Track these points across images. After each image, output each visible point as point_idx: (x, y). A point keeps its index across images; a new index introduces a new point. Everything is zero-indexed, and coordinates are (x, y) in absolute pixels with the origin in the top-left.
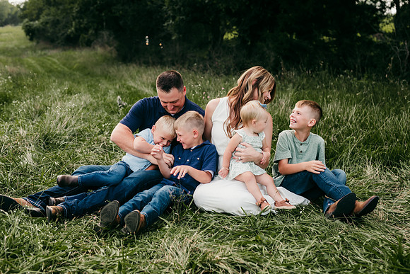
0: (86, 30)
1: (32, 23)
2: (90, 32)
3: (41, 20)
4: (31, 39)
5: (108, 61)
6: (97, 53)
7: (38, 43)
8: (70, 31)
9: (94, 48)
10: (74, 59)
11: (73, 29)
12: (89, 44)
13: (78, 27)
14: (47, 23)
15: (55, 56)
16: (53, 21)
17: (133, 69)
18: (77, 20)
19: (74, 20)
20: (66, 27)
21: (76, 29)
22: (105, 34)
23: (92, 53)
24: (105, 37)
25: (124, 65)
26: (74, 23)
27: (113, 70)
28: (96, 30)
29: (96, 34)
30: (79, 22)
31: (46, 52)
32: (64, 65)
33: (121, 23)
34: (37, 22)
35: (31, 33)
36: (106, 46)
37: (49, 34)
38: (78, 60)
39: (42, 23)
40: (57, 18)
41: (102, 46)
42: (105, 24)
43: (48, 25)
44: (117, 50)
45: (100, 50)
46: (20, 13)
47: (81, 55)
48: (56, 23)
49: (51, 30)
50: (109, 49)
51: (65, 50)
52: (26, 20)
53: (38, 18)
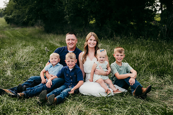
0: (31, 19)
1: (8, 16)
2: (33, 20)
3: (12, 15)
4: (8, 23)
5: (41, 32)
6: (36, 29)
7: (11, 25)
8: (25, 20)
9: (35, 27)
10: (26, 31)
11: (26, 19)
12: (33, 25)
13: (28, 18)
14: (15, 16)
15: (18, 30)
16: (18, 15)
17: (51, 36)
18: (28, 15)
19: (26, 15)
20: (23, 18)
21: (27, 19)
22: (39, 21)
23: (34, 29)
24: (40, 22)
25: (48, 34)
26: (26, 16)
27: (43, 36)
28: (36, 19)
29: (36, 21)
30: (28, 16)
31: (14, 28)
32: (22, 34)
33: (46, 16)
34: (10, 16)
35: (8, 20)
36: (40, 26)
37: (16, 21)
38: (28, 32)
39: (13, 16)
40: (19, 14)
41: (38, 26)
42: (39, 17)
43: (15, 17)
44: (45, 28)
45: (37, 28)
46: (3, 12)
47: (29, 30)
48: (18, 16)
49: (17, 19)
50: (41, 27)
51: (22, 28)
52: (6, 15)
53: (11, 14)
